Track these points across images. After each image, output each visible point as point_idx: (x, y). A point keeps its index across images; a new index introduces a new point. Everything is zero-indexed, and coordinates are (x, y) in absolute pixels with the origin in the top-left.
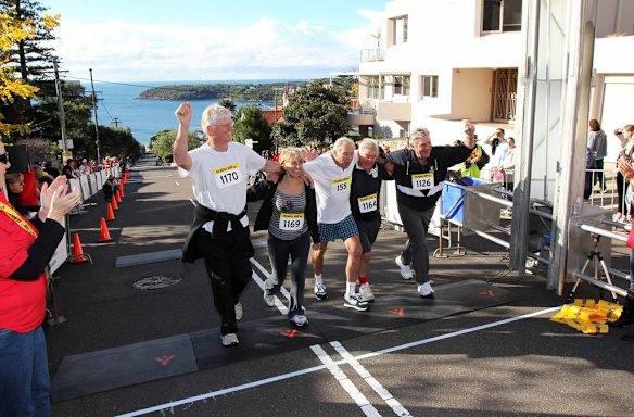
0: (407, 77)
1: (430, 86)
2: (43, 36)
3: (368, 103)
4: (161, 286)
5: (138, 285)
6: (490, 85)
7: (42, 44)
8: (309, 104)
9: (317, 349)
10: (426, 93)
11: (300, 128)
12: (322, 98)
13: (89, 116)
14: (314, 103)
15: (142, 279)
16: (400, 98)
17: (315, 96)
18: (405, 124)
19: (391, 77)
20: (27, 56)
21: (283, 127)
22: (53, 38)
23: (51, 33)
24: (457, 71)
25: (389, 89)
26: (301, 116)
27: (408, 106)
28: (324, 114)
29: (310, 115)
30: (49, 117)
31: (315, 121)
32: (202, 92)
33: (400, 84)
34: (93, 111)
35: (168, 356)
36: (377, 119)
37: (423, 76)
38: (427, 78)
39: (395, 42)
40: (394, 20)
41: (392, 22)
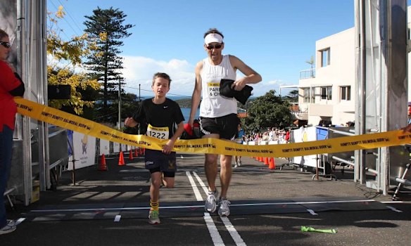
0: (331, 87)
1: (346, 93)
2: (117, 67)
7: (116, 71)
10: (343, 98)
19: (319, 89)
20: (108, 77)
22: (122, 68)
31: (267, 116)
37: (341, 87)
38: (343, 88)
39: (322, 66)
40: (322, 51)
41: (320, 53)
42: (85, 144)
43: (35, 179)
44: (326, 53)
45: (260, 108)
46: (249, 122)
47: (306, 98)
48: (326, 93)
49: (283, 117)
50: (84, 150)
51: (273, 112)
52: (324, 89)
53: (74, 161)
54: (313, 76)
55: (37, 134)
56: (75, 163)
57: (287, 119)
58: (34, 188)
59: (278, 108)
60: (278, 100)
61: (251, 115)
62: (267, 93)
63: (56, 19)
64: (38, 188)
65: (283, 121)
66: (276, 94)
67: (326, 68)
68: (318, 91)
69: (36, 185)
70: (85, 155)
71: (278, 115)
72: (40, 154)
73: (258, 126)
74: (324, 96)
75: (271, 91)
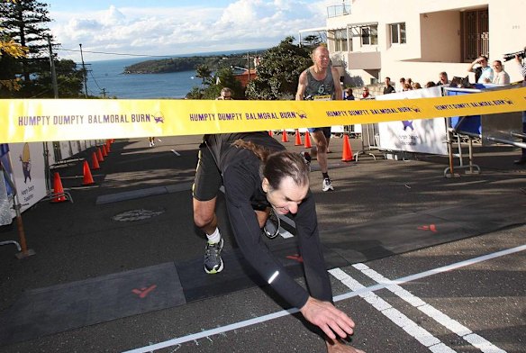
0: (375, 27)
1: (397, 33)
2: (40, 19)
3: (337, 56)
4: (142, 218)
5: (118, 218)
6: (458, 27)
7: (38, 26)
8: (280, 60)
9: (337, 273)
10: (395, 41)
11: (273, 83)
12: (293, 54)
13: (81, 87)
14: (285, 58)
15: (122, 213)
16: (368, 48)
17: (286, 52)
18: (375, 73)
19: (358, 29)
20: (26, 37)
21: (257, 83)
22: (49, 20)
23: (47, 15)
24: (424, 16)
25: (357, 41)
26: (274, 71)
27: (377, 55)
28: (295, 68)
29: (283, 69)
30: (44, 89)
31: (287, 76)
32: (180, 64)
33: (367, 35)
34: (83, 83)
35: (148, 287)
36: (347, 70)
37: (390, 25)
38: (394, 26)
42: (27, 164)
45: (274, 64)
46: (261, 86)
50: (27, 174)
54: (346, 12)
61: (262, 76)
62: (283, 42)
70: (29, 184)
75: (287, 38)
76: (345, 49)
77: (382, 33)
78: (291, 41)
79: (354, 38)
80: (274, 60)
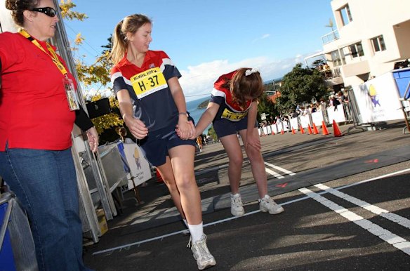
0: (360, 43)
1: (378, 44)
8: (294, 80)
10: (377, 49)
11: (292, 97)
12: (303, 75)
14: (298, 79)
16: (358, 59)
17: (298, 74)
19: (347, 47)
21: (281, 99)
24: (397, 26)
25: (349, 58)
29: (297, 86)
31: (301, 90)
37: (371, 39)
38: (374, 40)
39: (344, 25)
40: (339, 10)
41: (338, 12)
42: (138, 159)
43: (98, 208)
44: (345, 11)
45: (291, 84)
46: (284, 100)
47: (335, 61)
48: (356, 50)
49: (317, 87)
50: (138, 165)
51: (305, 84)
52: (352, 47)
53: (132, 179)
54: (336, 38)
55: (87, 156)
56: (134, 180)
57: (322, 88)
58: (100, 218)
59: (309, 80)
60: (307, 72)
61: (284, 93)
62: (294, 68)
63: (76, 47)
64: (104, 218)
65: (319, 91)
66: (304, 67)
67: (350, 25)
68: (347, 51)
69: (100, 214)
70: (140, 170)
71: (312, 86)
72: (96, 178)
73: (294, 102)
74: (354, 54)
75: (297, 65)
76: (340, 64)
77: (367, 47)
78: (300, 66)
79: (346, 57)
80: (290, 81)
